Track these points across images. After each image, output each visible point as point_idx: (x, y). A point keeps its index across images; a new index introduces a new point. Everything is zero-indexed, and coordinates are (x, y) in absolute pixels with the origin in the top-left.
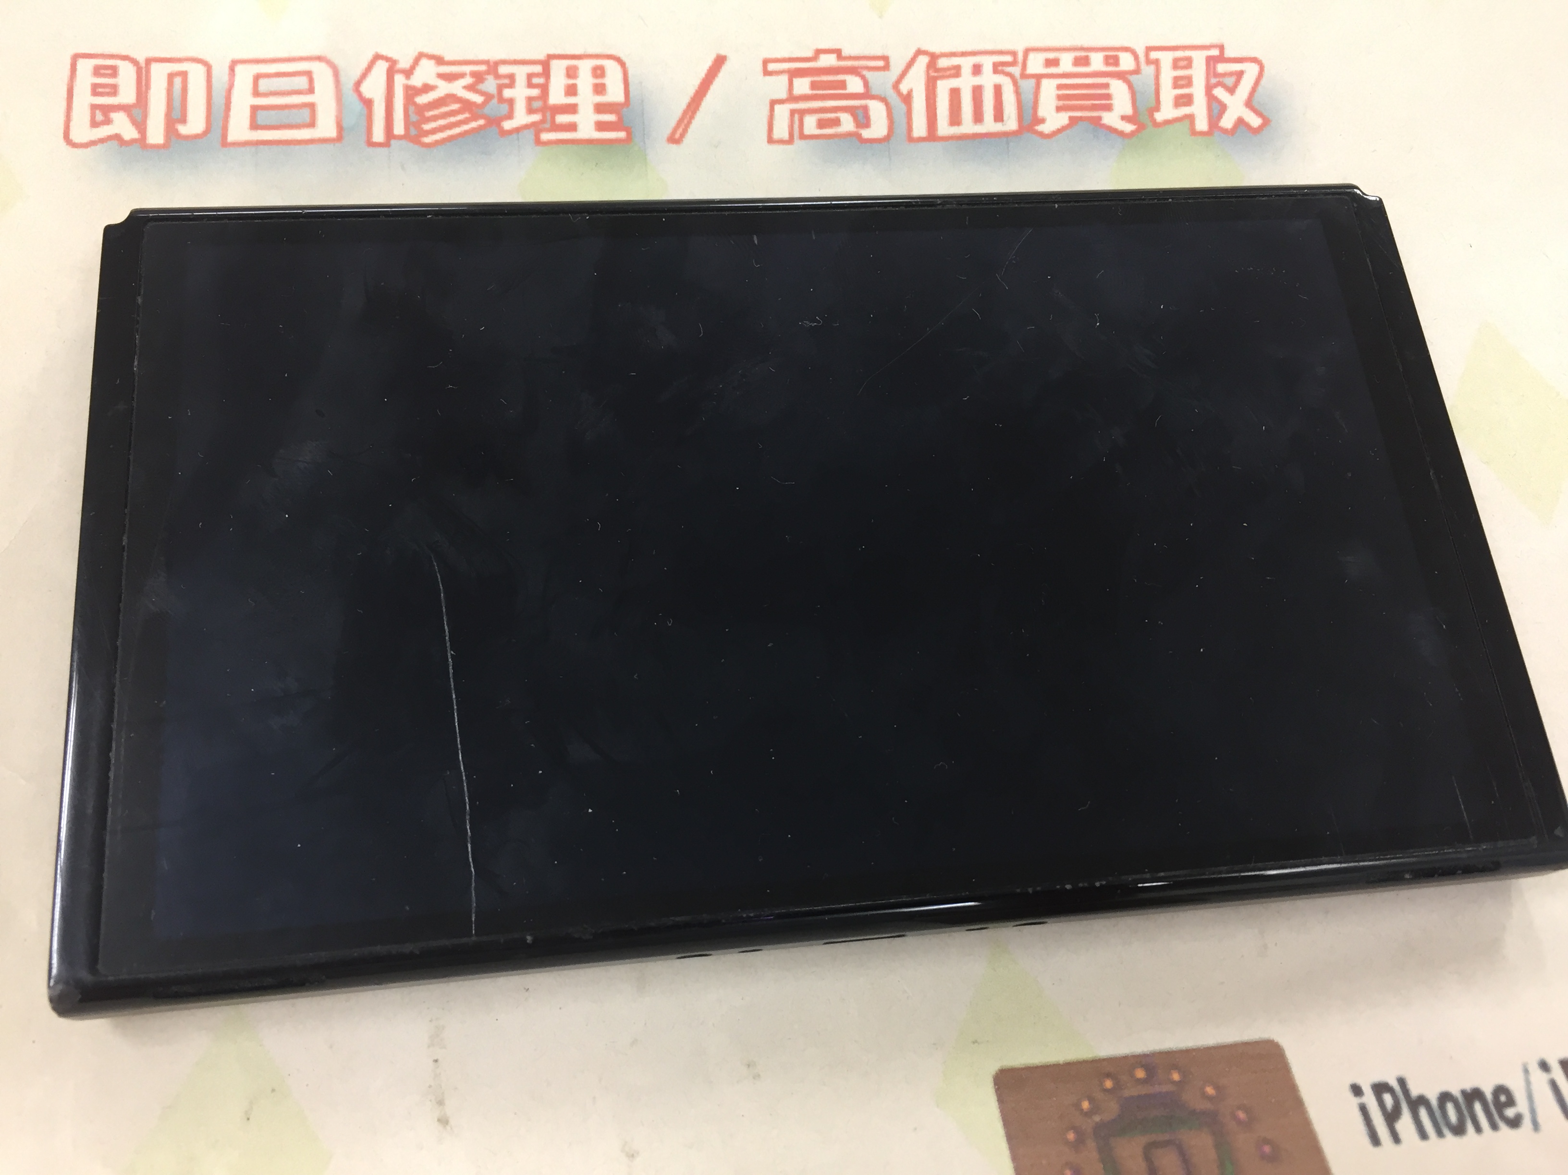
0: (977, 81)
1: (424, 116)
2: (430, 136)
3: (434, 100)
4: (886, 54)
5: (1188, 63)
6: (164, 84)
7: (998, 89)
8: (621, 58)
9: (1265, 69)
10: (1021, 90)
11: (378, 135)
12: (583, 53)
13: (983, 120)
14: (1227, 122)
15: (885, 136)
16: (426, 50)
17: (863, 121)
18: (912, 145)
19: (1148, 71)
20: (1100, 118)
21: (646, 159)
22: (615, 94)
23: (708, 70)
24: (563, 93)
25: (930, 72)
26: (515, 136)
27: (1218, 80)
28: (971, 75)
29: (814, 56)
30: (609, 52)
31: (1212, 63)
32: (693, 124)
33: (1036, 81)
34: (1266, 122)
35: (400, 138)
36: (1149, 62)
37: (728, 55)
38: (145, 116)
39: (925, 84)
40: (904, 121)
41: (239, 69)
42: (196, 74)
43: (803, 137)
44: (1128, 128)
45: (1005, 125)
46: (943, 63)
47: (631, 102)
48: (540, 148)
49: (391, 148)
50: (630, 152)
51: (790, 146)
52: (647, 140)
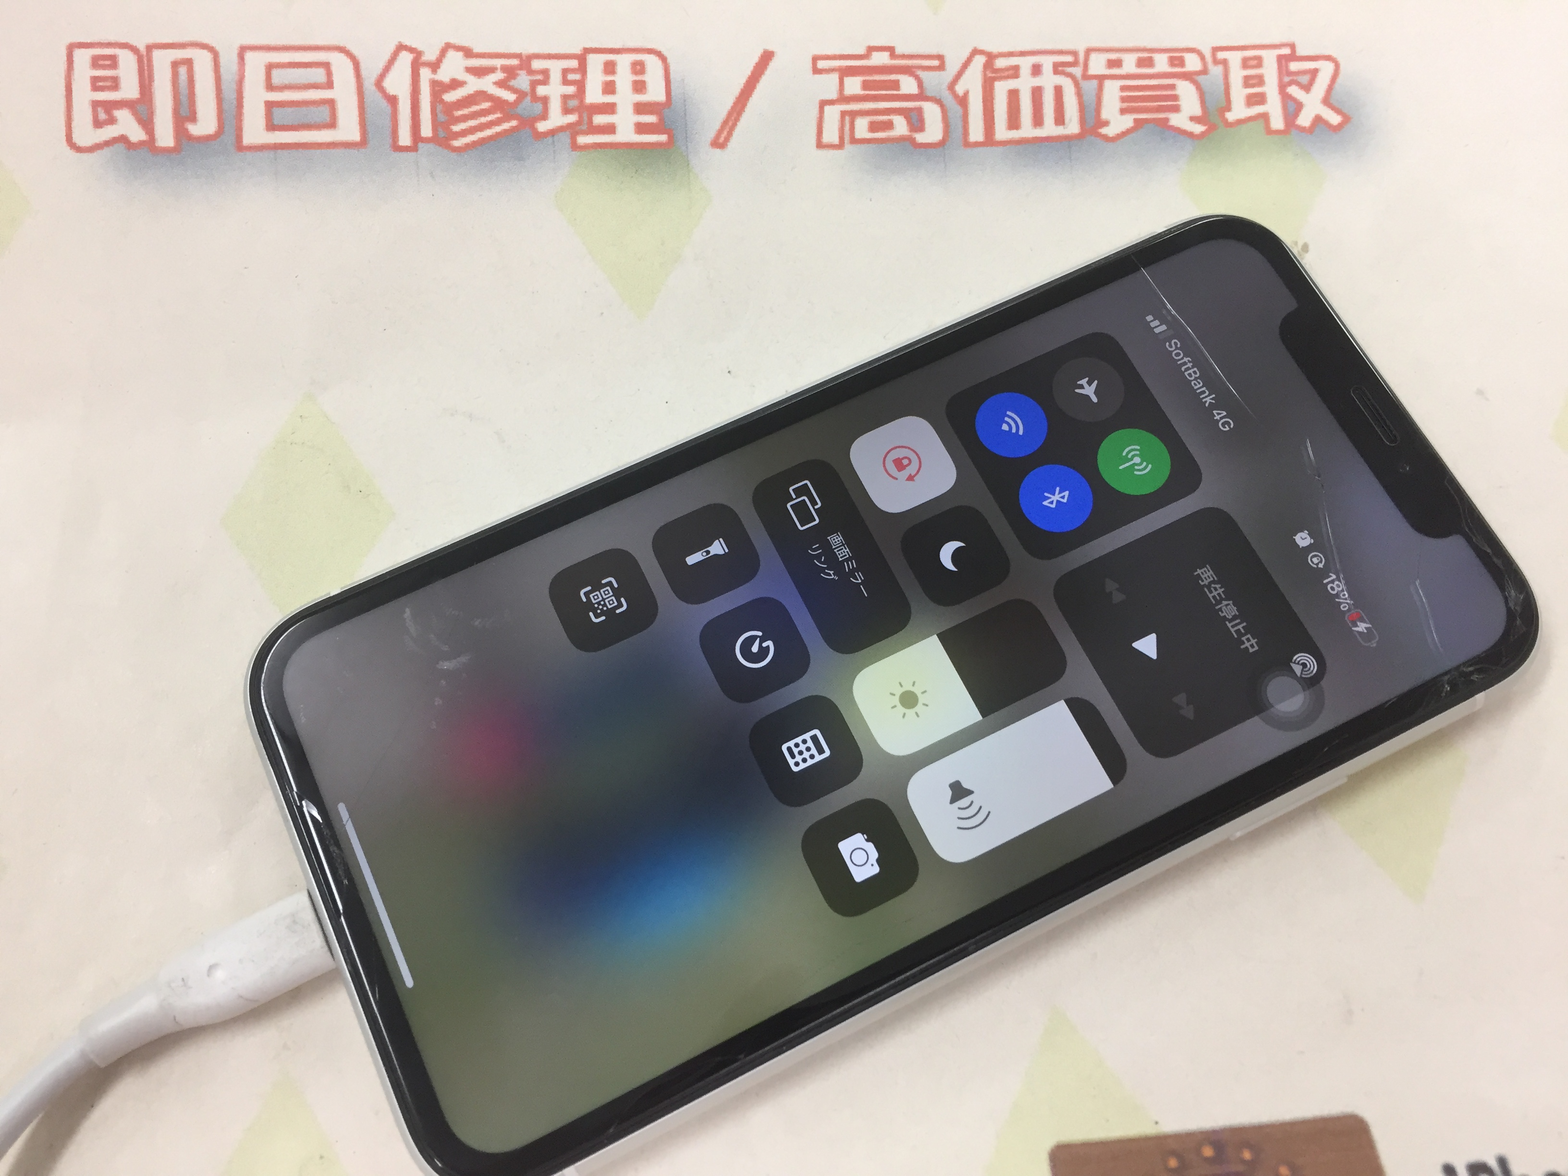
4: (941, 52)
9: (1341, 67)
12: (621, 47)
16: (453, 41)
18: (969, 150)
21: (688, 165)
26: (550, 139)
30: (649, 47)
37: (775, 50)
47: (673, 101)
48: (576, 152)
49: (419, 152)
50: (672, 157)
51: (840, 151)
52: (690, 144)
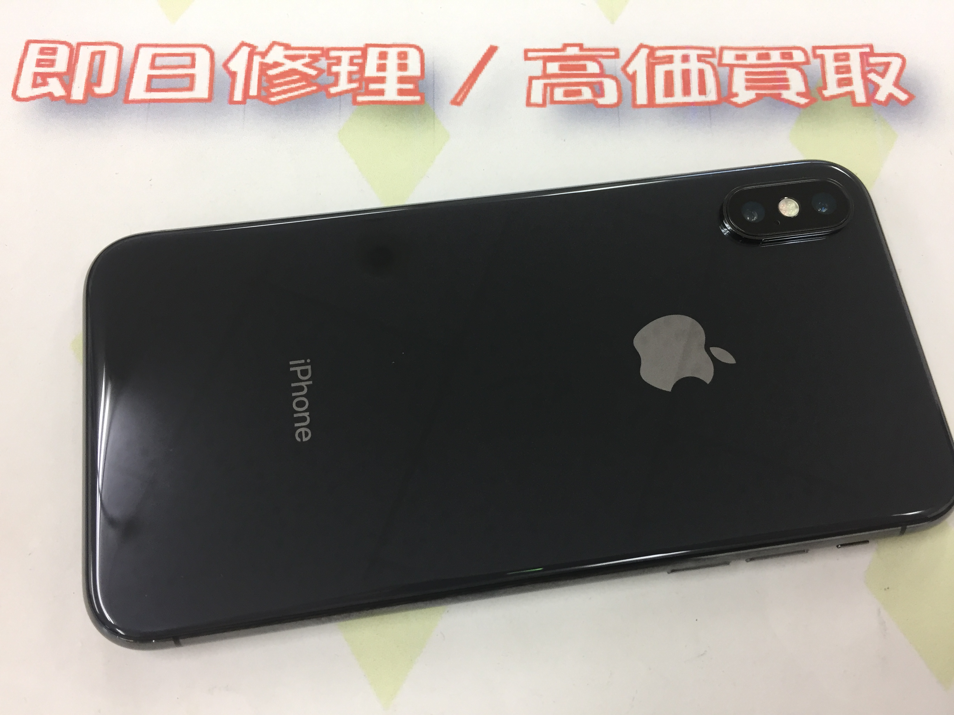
0: (686, 66)
1: (273, 83)
2: (276, 96)
3: (281, 72)
4: (616, 47)
5: (847, 57)
6: (88, 59)
7: (701, 73)
8: (420, 47)
9: (907, 62)
10: (719, 74)
11: (238, 96)
12: (392, 44)
13: (691, 94)
14: (881, 96)
15: (615, 103)
16: (277, 40)
17: (598, 92)
18: (636, 109)
19: (816, 62)
20: (780, 94)
21: (434, 115)
22: (414, 70)
23: (483, 56)
24: (375, 70)
25: (650, 59)
26: (338, 98)
27: (870, 68)
28: (681, 62)
29: (562, 48)
30: (411, 44)
31: (865, 58)
32: (470, 92)
33: (730, 68)
34: (911, 97)
35: (253, 97)
36: (815, 56)
37: (498, 46)
38: (72, 80)
39: (646, 68)
40: (630, 93)
41: (142, 50)
42: (112, 53)
43: (553, 102)
44: (803, 101)
45: (707, 97)
46: (659, 53)
47: (425, 76)
48: (356, 106)
49: (246, 105)
50: (423, 110)
51: (543, 109)
52: (436, 102)
